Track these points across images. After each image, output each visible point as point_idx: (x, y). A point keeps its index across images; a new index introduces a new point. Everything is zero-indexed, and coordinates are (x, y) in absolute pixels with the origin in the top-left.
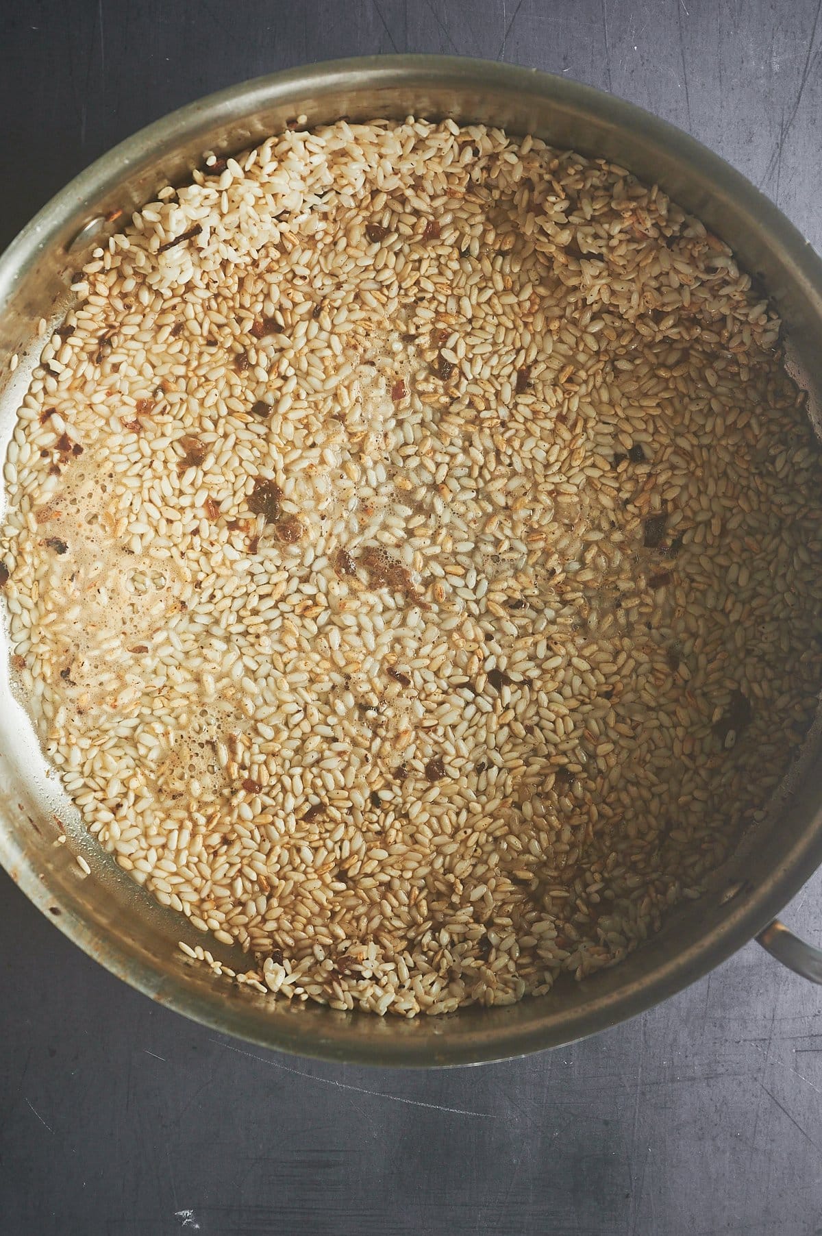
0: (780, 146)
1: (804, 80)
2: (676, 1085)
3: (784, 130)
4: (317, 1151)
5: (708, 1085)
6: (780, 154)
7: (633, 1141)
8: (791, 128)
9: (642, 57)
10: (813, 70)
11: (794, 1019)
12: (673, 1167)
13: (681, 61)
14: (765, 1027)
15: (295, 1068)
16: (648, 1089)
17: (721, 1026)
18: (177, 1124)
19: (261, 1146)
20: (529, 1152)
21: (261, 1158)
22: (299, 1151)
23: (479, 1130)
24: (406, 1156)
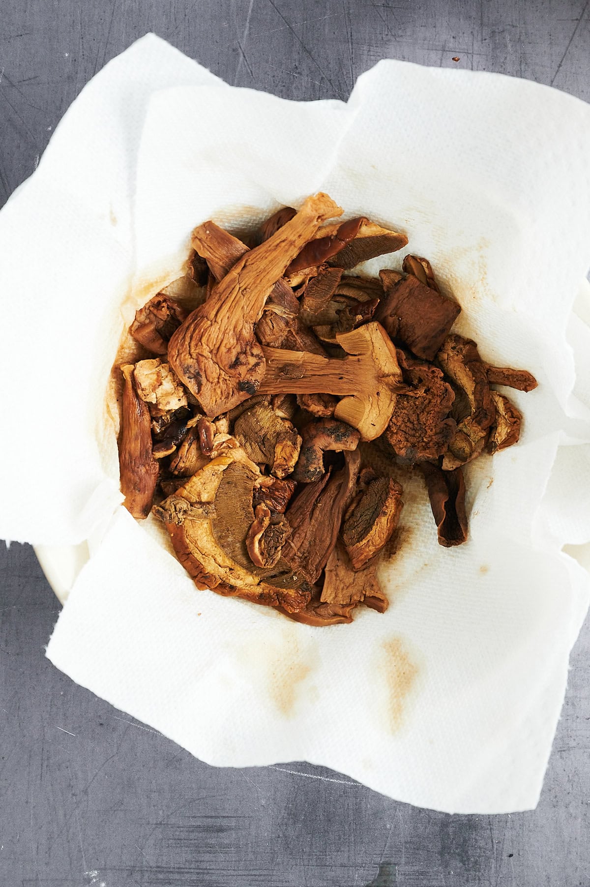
4: (211, 817)
5: (561, 757)
12: (530, 831)
17: (573, 704)
18: (85, 792)
19: (161, 812)
20: (401, 818)
21: (161, 824)
22: (194, 817)
23: (356, 798)
24: (291, 821)
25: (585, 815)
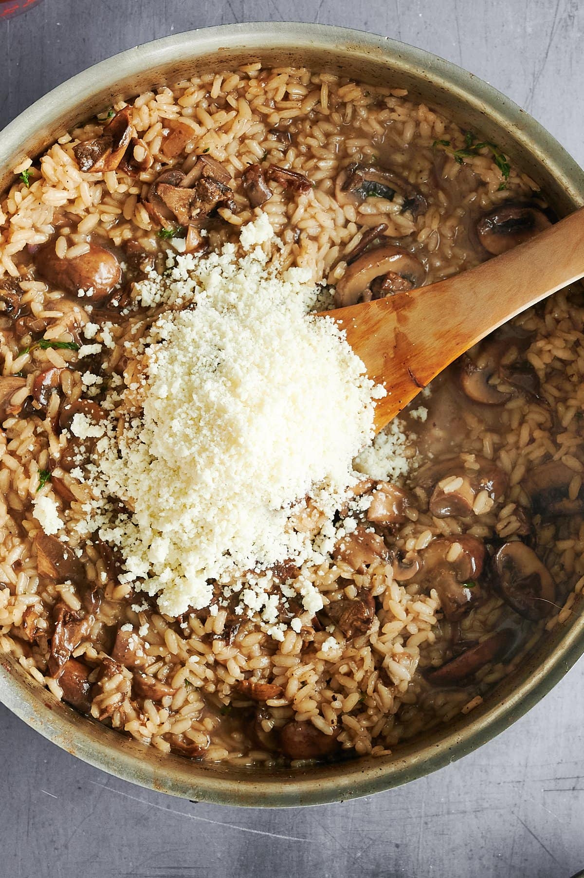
0: (532, 91)
1: (551, 40)
2: (452, 817)
3: (536, 77)
4: (174, 868)
5: (476, 817)
6: (532, 97)
7: (418, 860)
8: (541, 76)
9: (425, 22)
10: (558, 32)
11: (542, 766)
13: (456, 26)
14: (520, 772)
15: (157, 804)
16: (430, 820)
17: (486, 771)
18: (66, 847)
19: (131, 864)
20: (338, 868)
21: (131, 874)
22: (160, 868)
23: (299, 851)
24: (242, 872)
25: (496, 866)
